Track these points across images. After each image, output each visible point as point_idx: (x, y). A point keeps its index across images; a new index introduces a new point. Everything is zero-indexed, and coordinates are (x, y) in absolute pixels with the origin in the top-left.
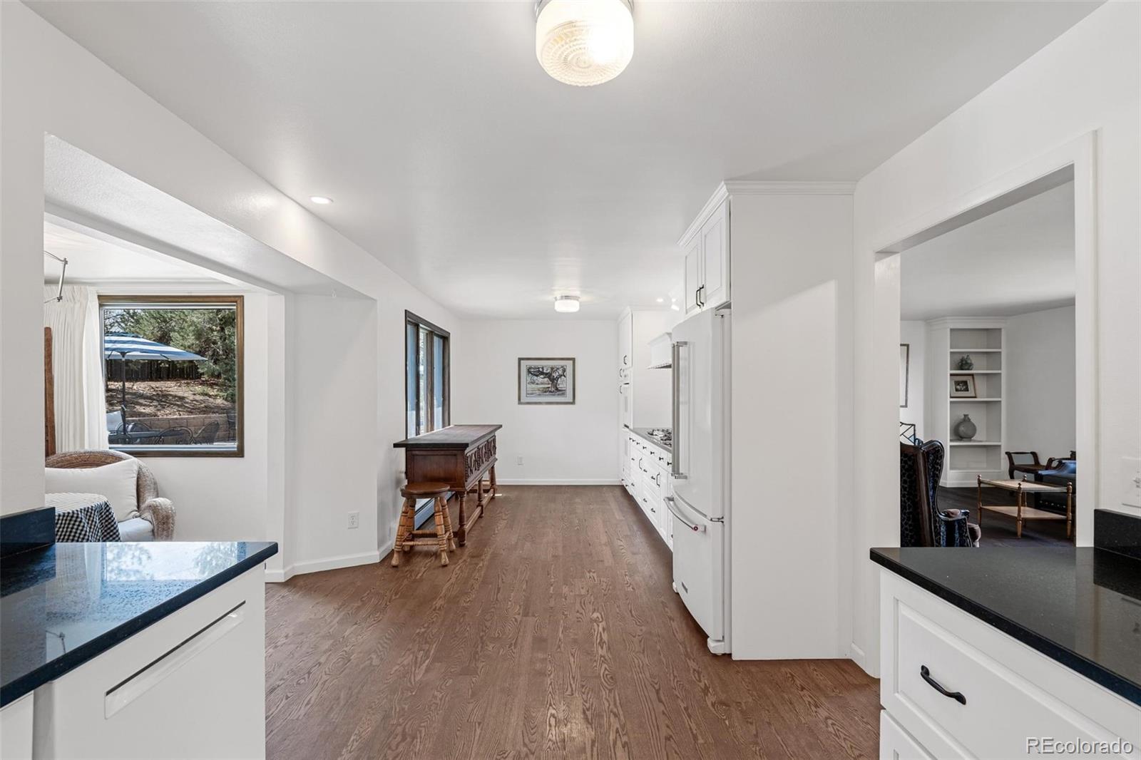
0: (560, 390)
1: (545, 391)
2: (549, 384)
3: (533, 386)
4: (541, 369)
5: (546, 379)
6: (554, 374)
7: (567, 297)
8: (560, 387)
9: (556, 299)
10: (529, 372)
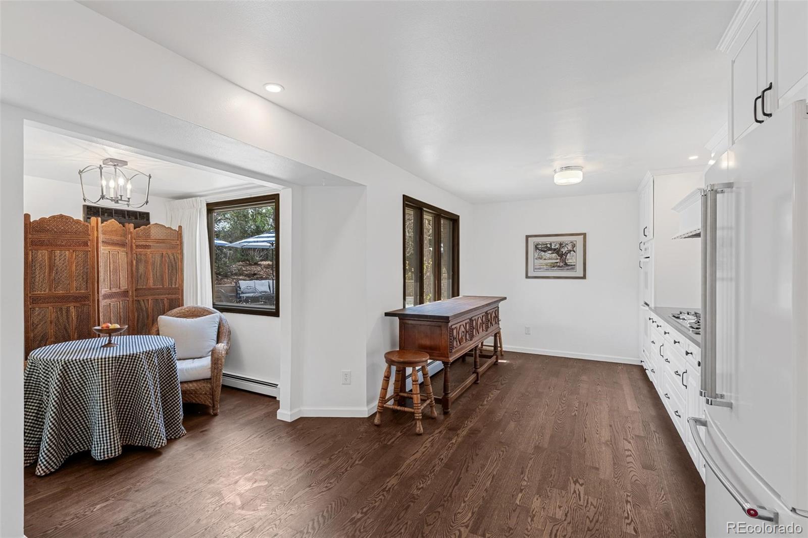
0: (569, 265)
1: (553, 266)
2: (557, 259)
3: (541, 261)
4: (549, 246)
5: (554, 255)
6: (562, 250)
7: (568, 168)
8: (569, 261)
9: (555, 171)
10: (536, 247)
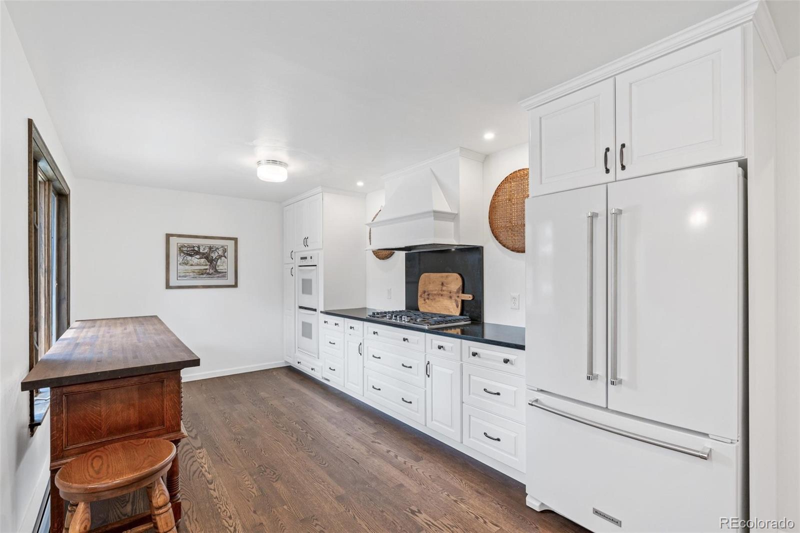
0: (220, 273)
1: (202, 273)
2: (206, 265)
3: (187, 267)
4: (196, 249)
5: (203, 260)
6: (212, 255)
7: (274, 162)
8: (220, 268)
9: (259, 163)
10: (181, 249)
